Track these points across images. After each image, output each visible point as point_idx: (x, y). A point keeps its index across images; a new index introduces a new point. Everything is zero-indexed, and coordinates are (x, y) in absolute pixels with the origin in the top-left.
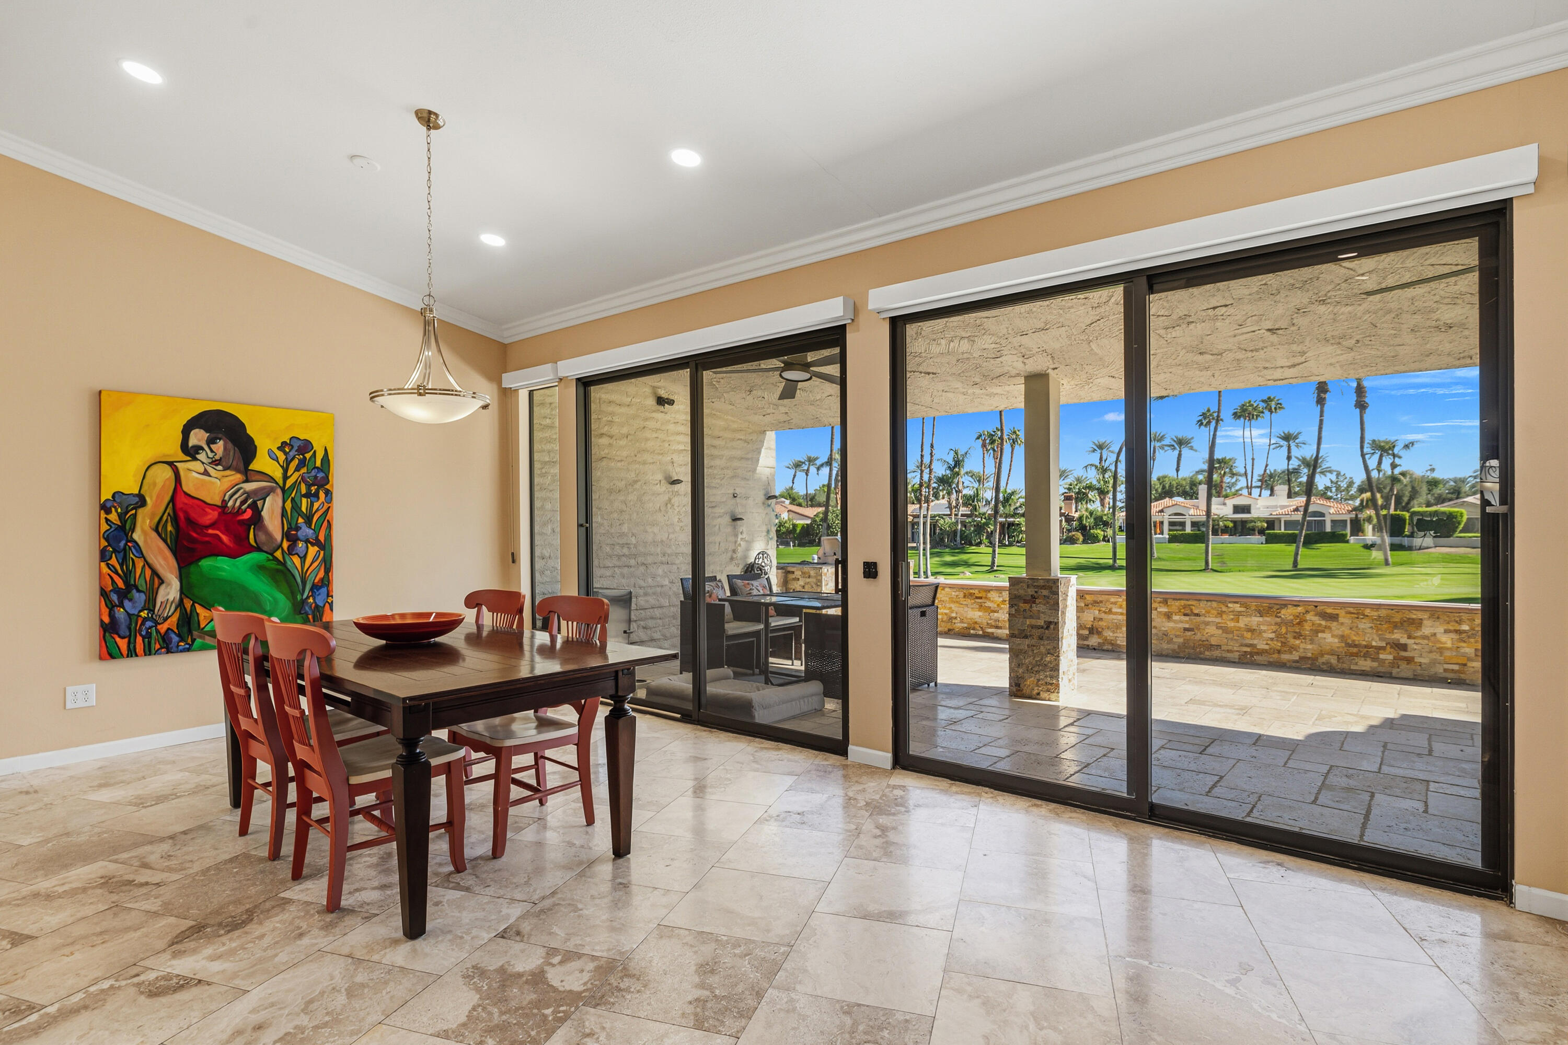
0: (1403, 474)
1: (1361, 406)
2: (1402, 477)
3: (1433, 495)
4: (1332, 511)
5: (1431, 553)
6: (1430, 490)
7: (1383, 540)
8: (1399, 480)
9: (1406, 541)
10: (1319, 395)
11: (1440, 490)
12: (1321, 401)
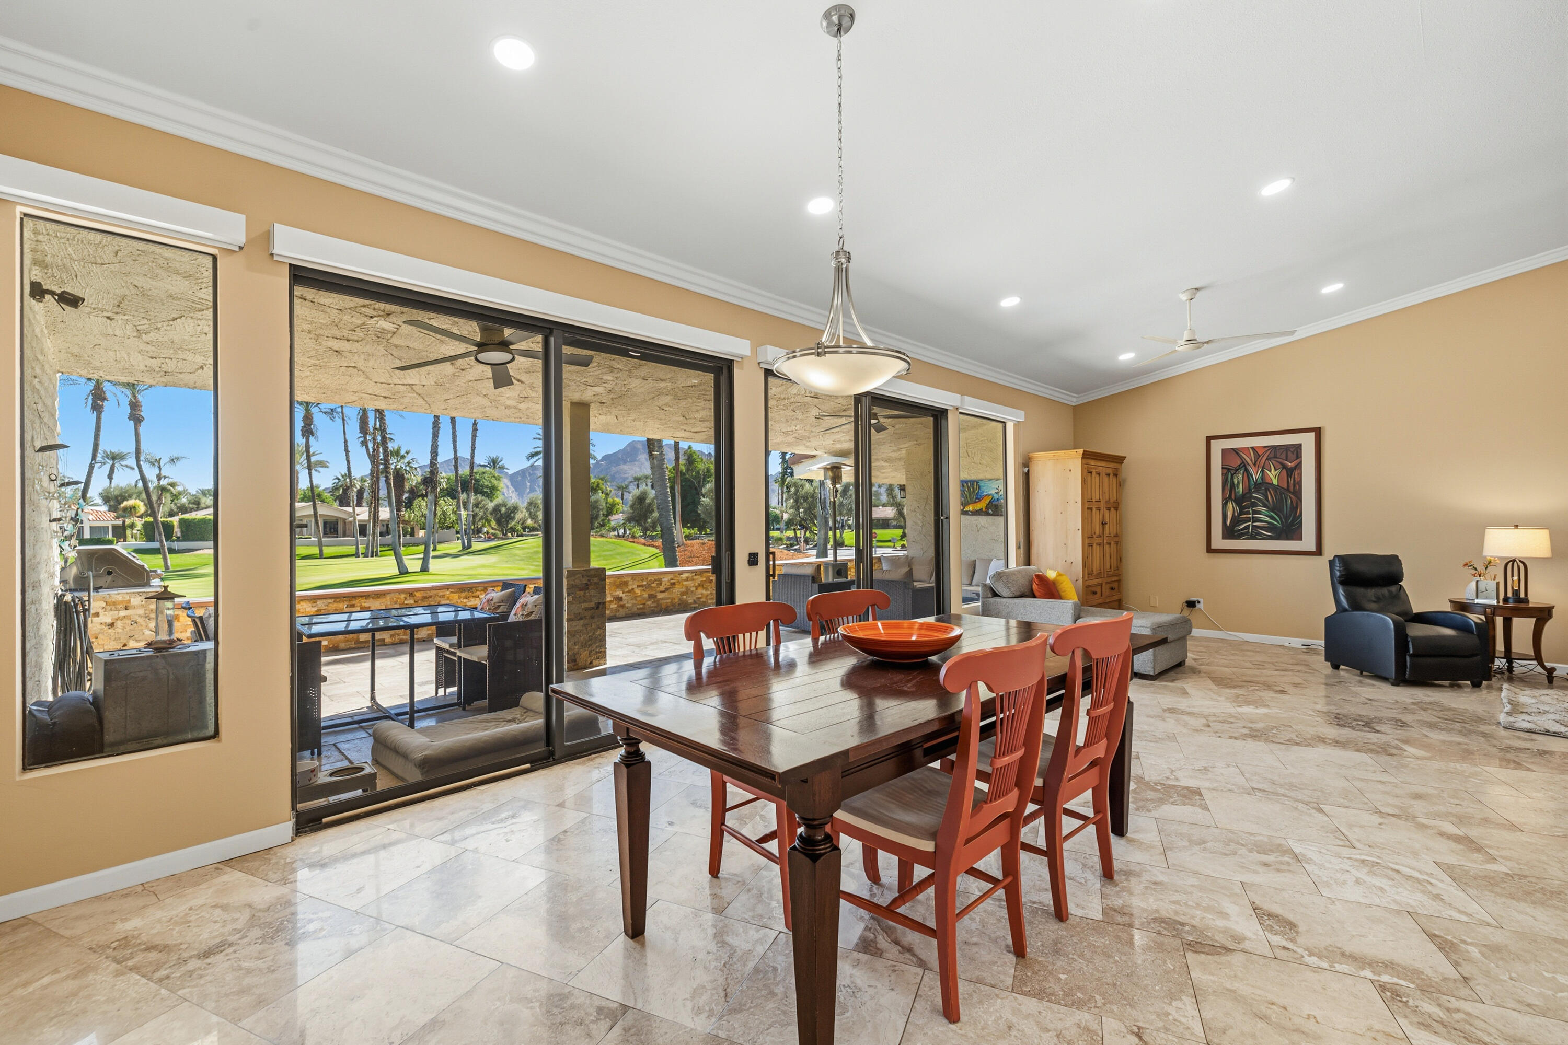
0: (173, 485)
1: (136, 418)
2: (169, 487)
3: (176, 504)
4: (91, 517)
5: (198, 555)
6: (172, 501)
7: (162, 546)
8: (168, 490)
9: (176, 545)
10: (94, 401)
11: (184, 500)
12: (97, 408)
